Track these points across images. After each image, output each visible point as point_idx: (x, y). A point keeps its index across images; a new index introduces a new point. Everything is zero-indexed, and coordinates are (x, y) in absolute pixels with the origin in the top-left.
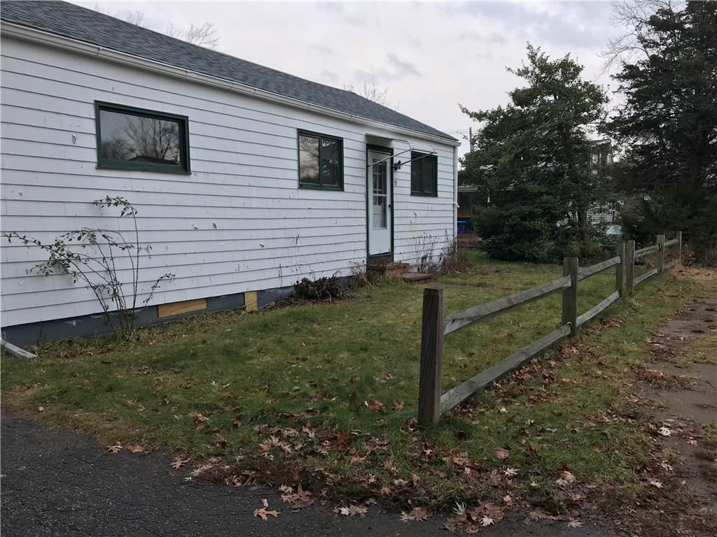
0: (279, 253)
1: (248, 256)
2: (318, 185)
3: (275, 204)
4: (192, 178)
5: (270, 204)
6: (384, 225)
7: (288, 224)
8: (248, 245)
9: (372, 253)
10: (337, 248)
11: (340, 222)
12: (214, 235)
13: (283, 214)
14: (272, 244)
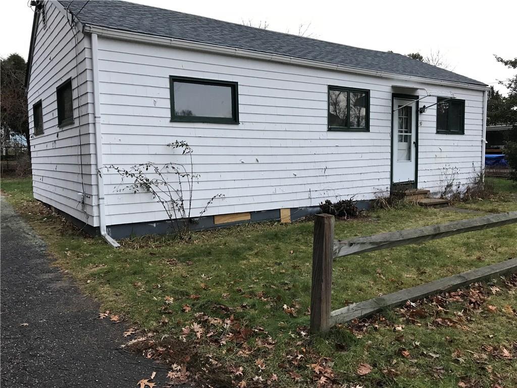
0: (310, 180)
1: (283, 182)
2: (346, 127)
3: (307, 143)
4: (241, 126)
5: (303, 143)
6: (409, 159)
7: (317, 158)
8: (282, 174)
9: (395, 181)
10: (362, 177)
11: (365, 156)
12: (257, 167)
13: (314, 151)
14: (304, 174)
